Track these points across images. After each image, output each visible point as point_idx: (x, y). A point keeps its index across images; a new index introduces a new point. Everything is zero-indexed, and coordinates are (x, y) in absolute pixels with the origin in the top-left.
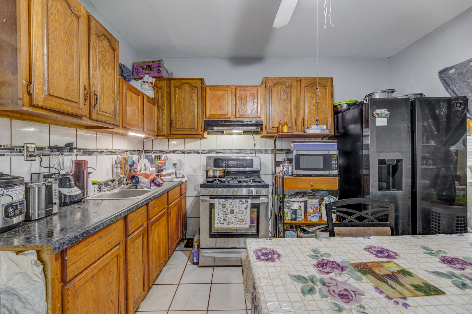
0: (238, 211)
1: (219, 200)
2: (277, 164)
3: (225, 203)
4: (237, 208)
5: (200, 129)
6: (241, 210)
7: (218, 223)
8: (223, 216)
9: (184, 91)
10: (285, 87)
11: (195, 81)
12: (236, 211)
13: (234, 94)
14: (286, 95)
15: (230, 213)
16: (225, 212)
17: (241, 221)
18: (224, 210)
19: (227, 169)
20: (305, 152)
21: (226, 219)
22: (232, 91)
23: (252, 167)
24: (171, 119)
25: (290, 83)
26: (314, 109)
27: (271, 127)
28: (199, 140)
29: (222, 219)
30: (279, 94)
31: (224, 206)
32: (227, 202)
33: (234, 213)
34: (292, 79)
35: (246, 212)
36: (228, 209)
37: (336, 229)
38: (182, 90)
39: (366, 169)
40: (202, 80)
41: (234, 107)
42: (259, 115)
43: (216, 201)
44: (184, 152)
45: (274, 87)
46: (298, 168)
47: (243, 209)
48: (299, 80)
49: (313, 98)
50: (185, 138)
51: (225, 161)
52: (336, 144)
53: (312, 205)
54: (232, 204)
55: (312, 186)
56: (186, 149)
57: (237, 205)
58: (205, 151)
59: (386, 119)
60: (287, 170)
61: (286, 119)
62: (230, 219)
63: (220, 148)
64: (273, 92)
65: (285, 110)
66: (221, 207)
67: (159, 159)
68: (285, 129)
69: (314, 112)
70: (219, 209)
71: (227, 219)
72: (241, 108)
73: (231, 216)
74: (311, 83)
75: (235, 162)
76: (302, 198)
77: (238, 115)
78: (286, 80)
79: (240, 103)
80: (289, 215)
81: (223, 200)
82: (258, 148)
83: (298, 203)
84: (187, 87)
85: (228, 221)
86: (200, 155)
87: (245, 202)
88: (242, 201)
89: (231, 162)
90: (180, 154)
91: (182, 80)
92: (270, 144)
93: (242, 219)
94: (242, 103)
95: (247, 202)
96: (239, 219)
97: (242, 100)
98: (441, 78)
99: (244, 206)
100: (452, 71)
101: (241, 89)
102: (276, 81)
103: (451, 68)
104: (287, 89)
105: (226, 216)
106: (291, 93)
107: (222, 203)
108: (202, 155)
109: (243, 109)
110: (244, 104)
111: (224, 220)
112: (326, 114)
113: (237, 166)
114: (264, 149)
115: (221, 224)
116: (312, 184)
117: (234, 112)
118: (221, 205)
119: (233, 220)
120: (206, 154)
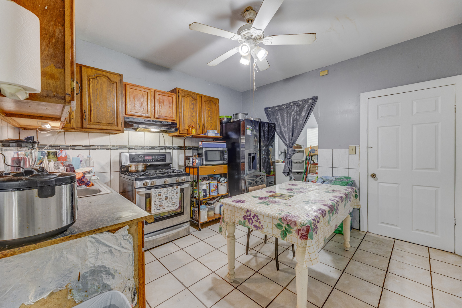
0: (171, 196)
1: (155, 190)
2: (187, 158)
3: (160, 192)
4: (170, 193)
5: (120, 125)
6: (173, 195)
7: (155, 209)
8: (159, 202)
9: (101, 83)
10: (192, 99)
11: (114, 76)
12: (169, 197)
13: (153, 97)
14: (193, 105)
15: (165, 199)
16: (161, 199)
17: (173, 204)
18: (159, 198)
19: (147, 163)
20: (210, 149)
21: (161, 205)
22: (151, 94)
23: (166, 161)
24: (84, 111)
25: (195, 97)
26: (210, 119)
27: (183, 129)
28: (108, 135)
29: (158, 206)
30: (188, 104)
31: (159, 194)
32: (162, 190)
33: (168, 198)
34: (197, 94)
35: (177, 196)
36: (164, 196)
37: (250, 188)
38: (98, 81)
39: (243, 159)
40: (121, 76)
41: (153, 108)
42: (174, 119)
43: (153, 192)
44: (87, 148)
45: (185, 97)
46: (206, 160)
47: (175, 194)
48: (201, 96)
49: (209, 111)
50: (89, 132)
51: (141, 156)
52: (225, 143)
53: (214, 185)
54: (167, 191)
55: (215, 172)
56: (90, 145)
57: (170, 192)
58: (116, 147)
59: (251, 131)
60: (199, 161)
61: (193, 124)
62: (165, 204)
63: (132, 144)
64: (184, 101)
65: (192, 117)
66: (157, 196)
67: (55, 156)
68: (194, 132)
69: (210, 121)
70: (156, 198)
71: (163, 204)
72: (159, 110)
73: (166, 201)
74: (208, 100)
75: (150, 158)
76: (208, 181)
77: (156, 116)
78: (193, 94)
79: (159, 106)
80: (202, 194)
81: (159, 189)
82: (167, 145)
83: (206, 185)
84: (104, 80)
85: (163, 206)
86: (109, 151)
87: (176, 188)
88: (174, 188)
89: (146, 158)
90: (83, 149)
91: (98, 70)
92: (180, 142)
93: (174, 202)
94: (160, 106)
95: (178, 188)
96: (172, 203)
97: (160, 103)
98: (265, 112)
99: (175, 191)
100: (270, 110)
101: (160, 94)
102: (186, 93)
103: (269, 108)
104: (193, 101)
105: (162, 202)
106: (196, 104)
107: (158, 192)
108: (111, 151)
109: (161, 111)
110: (161, 107)
111: (160, 206)
112: (216, 123)
113: (153, 160)
114: (172, 146)
115: (157, 210)
116: (215, 170)
117: (153, 113)
118: (157, 194)
119: (167, 204)
120: (116, 150)
